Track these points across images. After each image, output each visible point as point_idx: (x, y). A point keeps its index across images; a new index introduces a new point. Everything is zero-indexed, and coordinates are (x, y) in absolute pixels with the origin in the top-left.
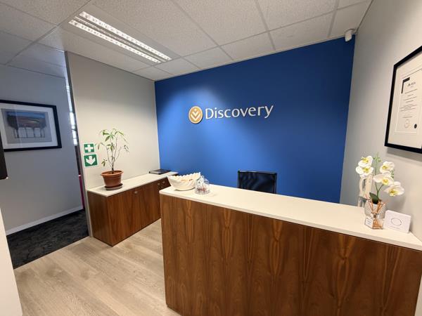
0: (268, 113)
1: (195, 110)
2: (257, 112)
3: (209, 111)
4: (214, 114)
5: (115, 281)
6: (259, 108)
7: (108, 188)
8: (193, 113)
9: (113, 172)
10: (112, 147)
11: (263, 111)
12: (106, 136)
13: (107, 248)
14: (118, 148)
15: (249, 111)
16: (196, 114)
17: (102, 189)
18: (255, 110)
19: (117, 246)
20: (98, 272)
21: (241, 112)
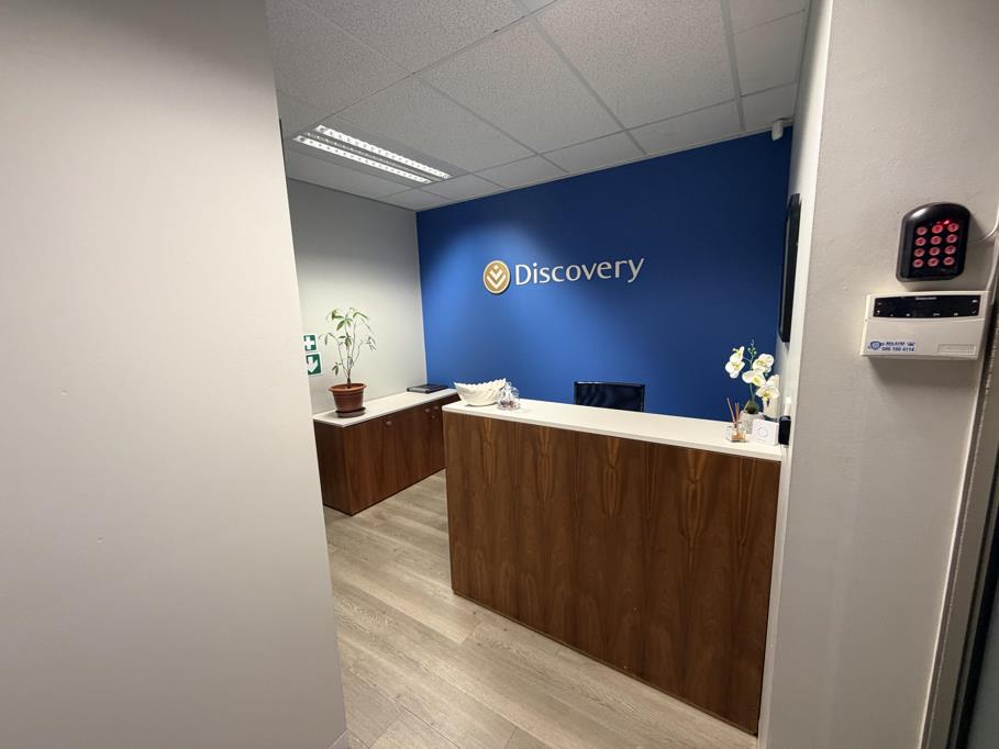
0: (635, 273)
1: (496, 267)
2: (612, 271)
3: (523, 272)
4: (532, 275)
5: (365, 561)
6: (618, 264)
7: (341, 414)
8: (492, 273)
9: (349, 385)
10: (348, 341)
11: (625, 270)
12: (338, 321)
13: (343, 517)
14: (358, 341)
15: (599, 269)
16: (497, 276)
17: (331, 415)
18: (609, 267)
19: (360, 515)
21: (582, 270)
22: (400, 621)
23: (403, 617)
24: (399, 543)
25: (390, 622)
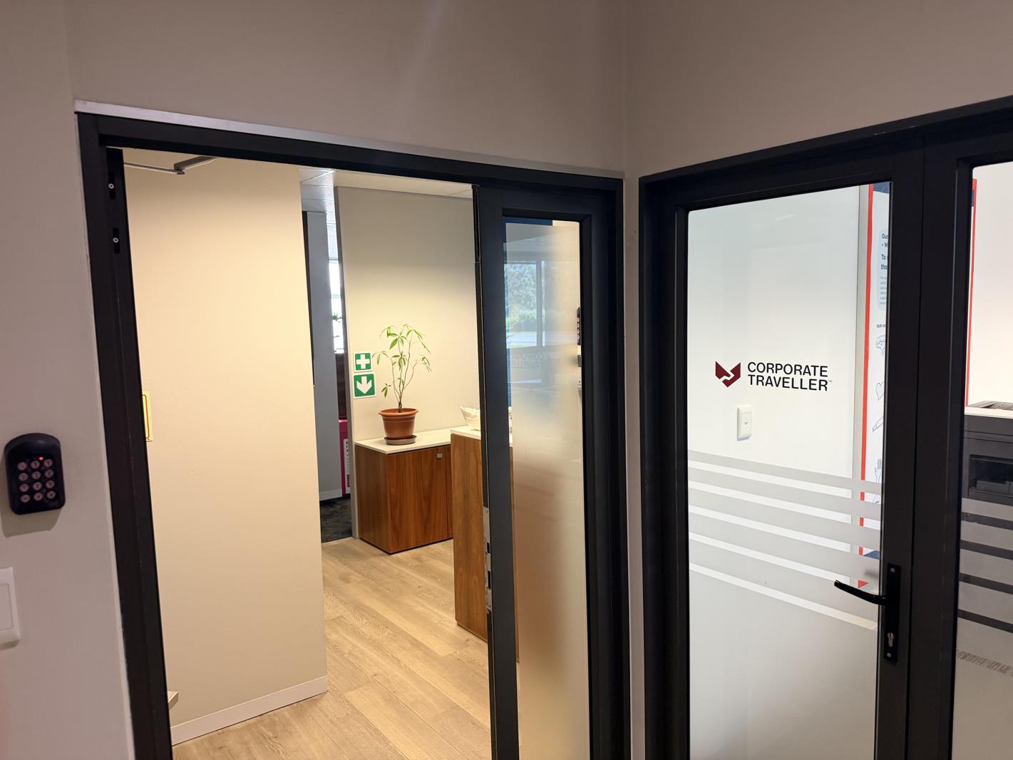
5: (388, 592)
7: (390, 440)
9: (400, 409)
10: (401, 360)
12: (392, 339)
13: (382, 555)
14: (412, 362)
19: (399, 555)
20: (364, 579)
22: (399, 633)
23: (402, 632)
24: (425, 581)
25: (389, 634)
